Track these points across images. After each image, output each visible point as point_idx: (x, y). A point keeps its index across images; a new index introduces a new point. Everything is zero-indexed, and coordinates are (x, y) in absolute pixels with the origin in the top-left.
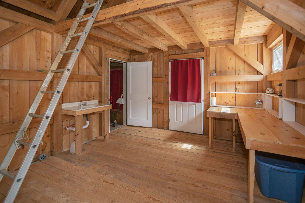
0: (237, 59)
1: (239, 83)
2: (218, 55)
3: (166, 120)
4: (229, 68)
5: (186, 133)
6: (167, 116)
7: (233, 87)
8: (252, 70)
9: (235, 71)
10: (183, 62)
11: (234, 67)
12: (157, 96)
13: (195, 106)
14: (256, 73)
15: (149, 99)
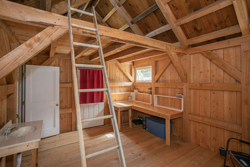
0: (121, 72)
1: (121, 87)
2: (111, 68)
3: (73, 122)
4: (116, 77)
5: (93, 128)
6: (75, 119)
7: (119, 89)
8: (127, 79)
9: (120, 79)
10: (91, 71)
11: (119, 77)
12: (62, 101)
13: (98, 105)
14: (128, 81)
15: (57, 105)
